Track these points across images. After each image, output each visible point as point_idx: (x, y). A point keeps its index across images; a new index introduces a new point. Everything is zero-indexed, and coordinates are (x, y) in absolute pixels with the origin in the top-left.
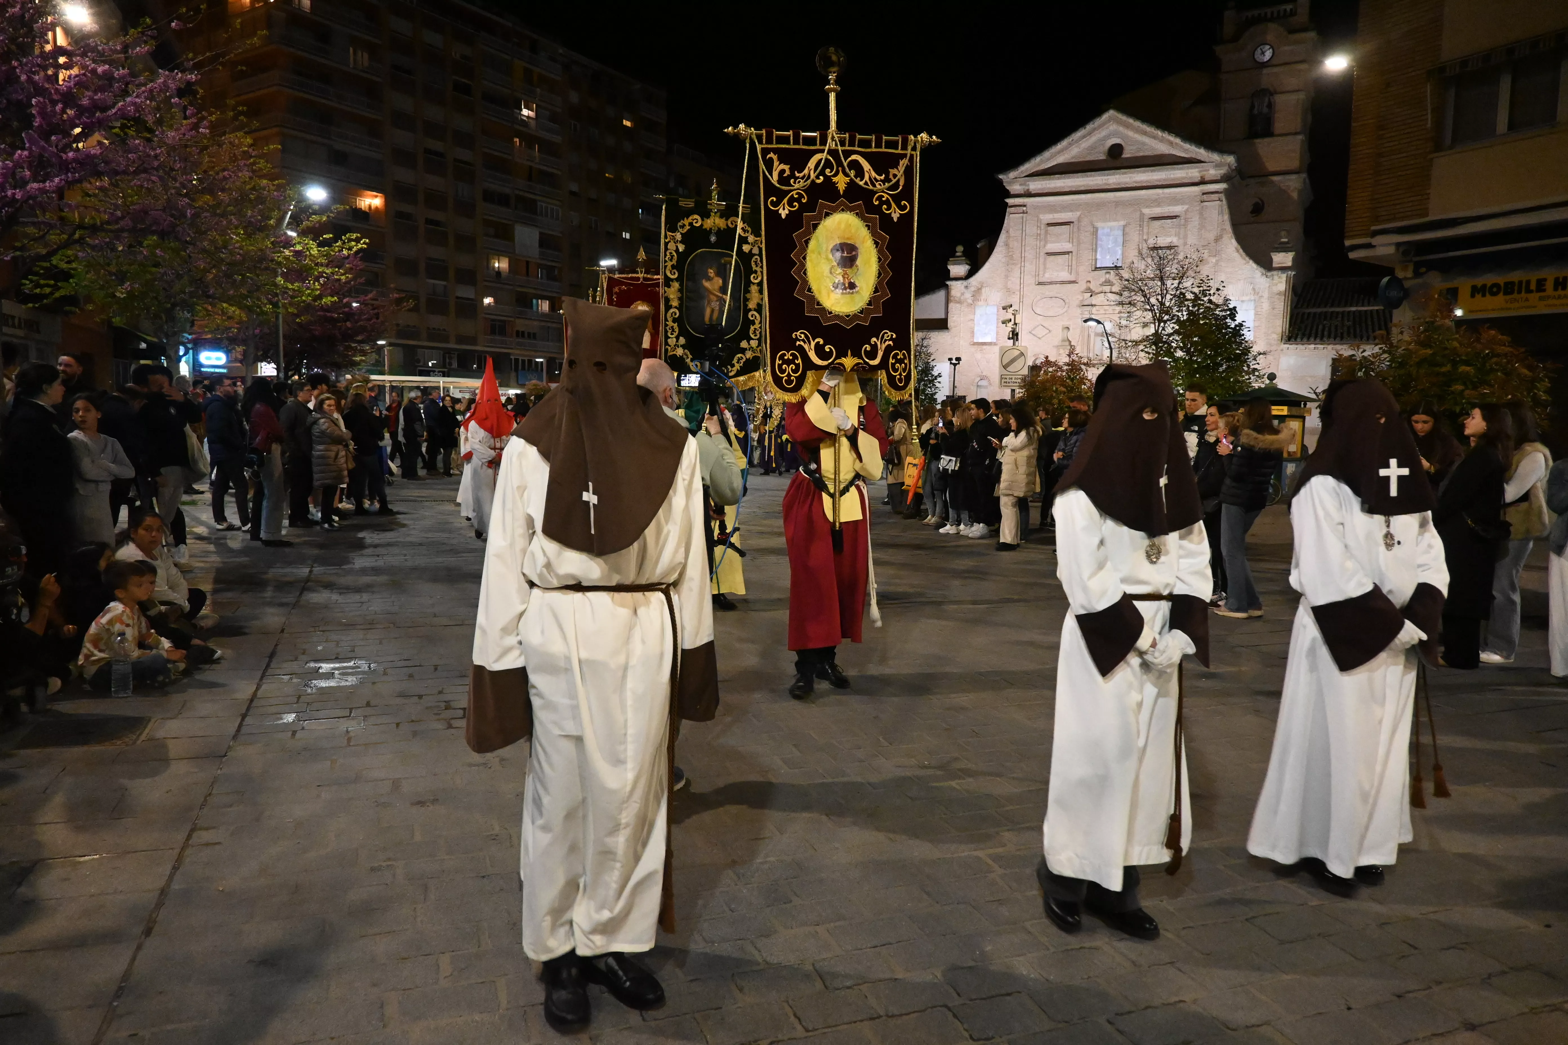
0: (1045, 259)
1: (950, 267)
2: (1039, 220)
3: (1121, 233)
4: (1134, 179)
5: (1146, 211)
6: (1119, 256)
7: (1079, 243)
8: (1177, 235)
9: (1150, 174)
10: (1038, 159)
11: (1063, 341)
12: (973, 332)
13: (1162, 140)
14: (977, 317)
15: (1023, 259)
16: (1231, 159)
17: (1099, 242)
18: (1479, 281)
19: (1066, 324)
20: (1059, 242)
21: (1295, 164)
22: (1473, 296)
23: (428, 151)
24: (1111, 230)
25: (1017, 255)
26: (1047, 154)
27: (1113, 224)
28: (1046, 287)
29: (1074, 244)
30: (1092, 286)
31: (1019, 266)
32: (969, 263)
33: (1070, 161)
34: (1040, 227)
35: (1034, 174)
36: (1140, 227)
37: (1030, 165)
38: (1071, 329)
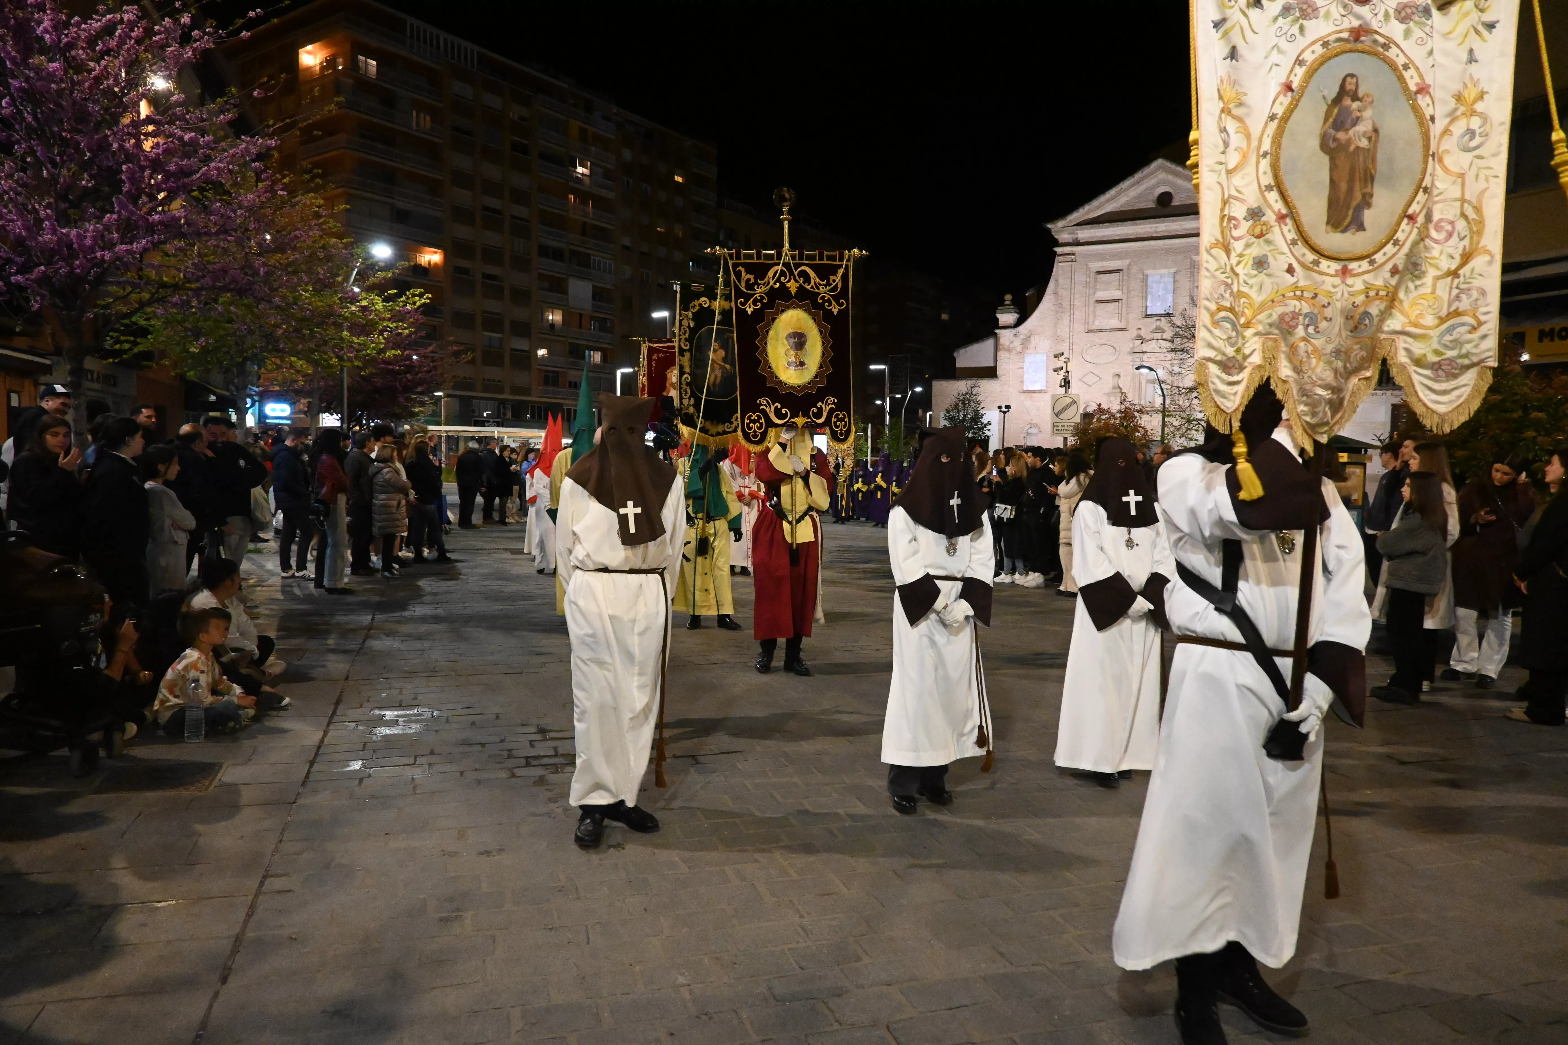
0: (1095, 307)
1: (999, 316)
2: (1088, 268)
3: (1171, 280)
4: (1183, 227)
6: (1170, 303)
7: (1129, 292)
10: (1087, 207)
11: (1114, 388)
12: (1022, 380)
14: (1026, 365)
15: (1072, 307)
17: (1149, 290)
18: (1547, 326)
19: (1117, 371)
20: (1109, 289)
22: (1541, 340)
23: (486, 208)
24: (1161, 276)
25: (1066, 304)
26: (1095, 203)
27: (1163, 271)
28: (1096, 334)
29: (1125, 291)
30: (1142, 333)
31: (1068, 314)
32: (1018, 312)
33: (1119, 210)
34: (1089, 275)
35: (1083, 223)
36: (1191, 273)
37: (1079, 214)
38: (1121, 376)
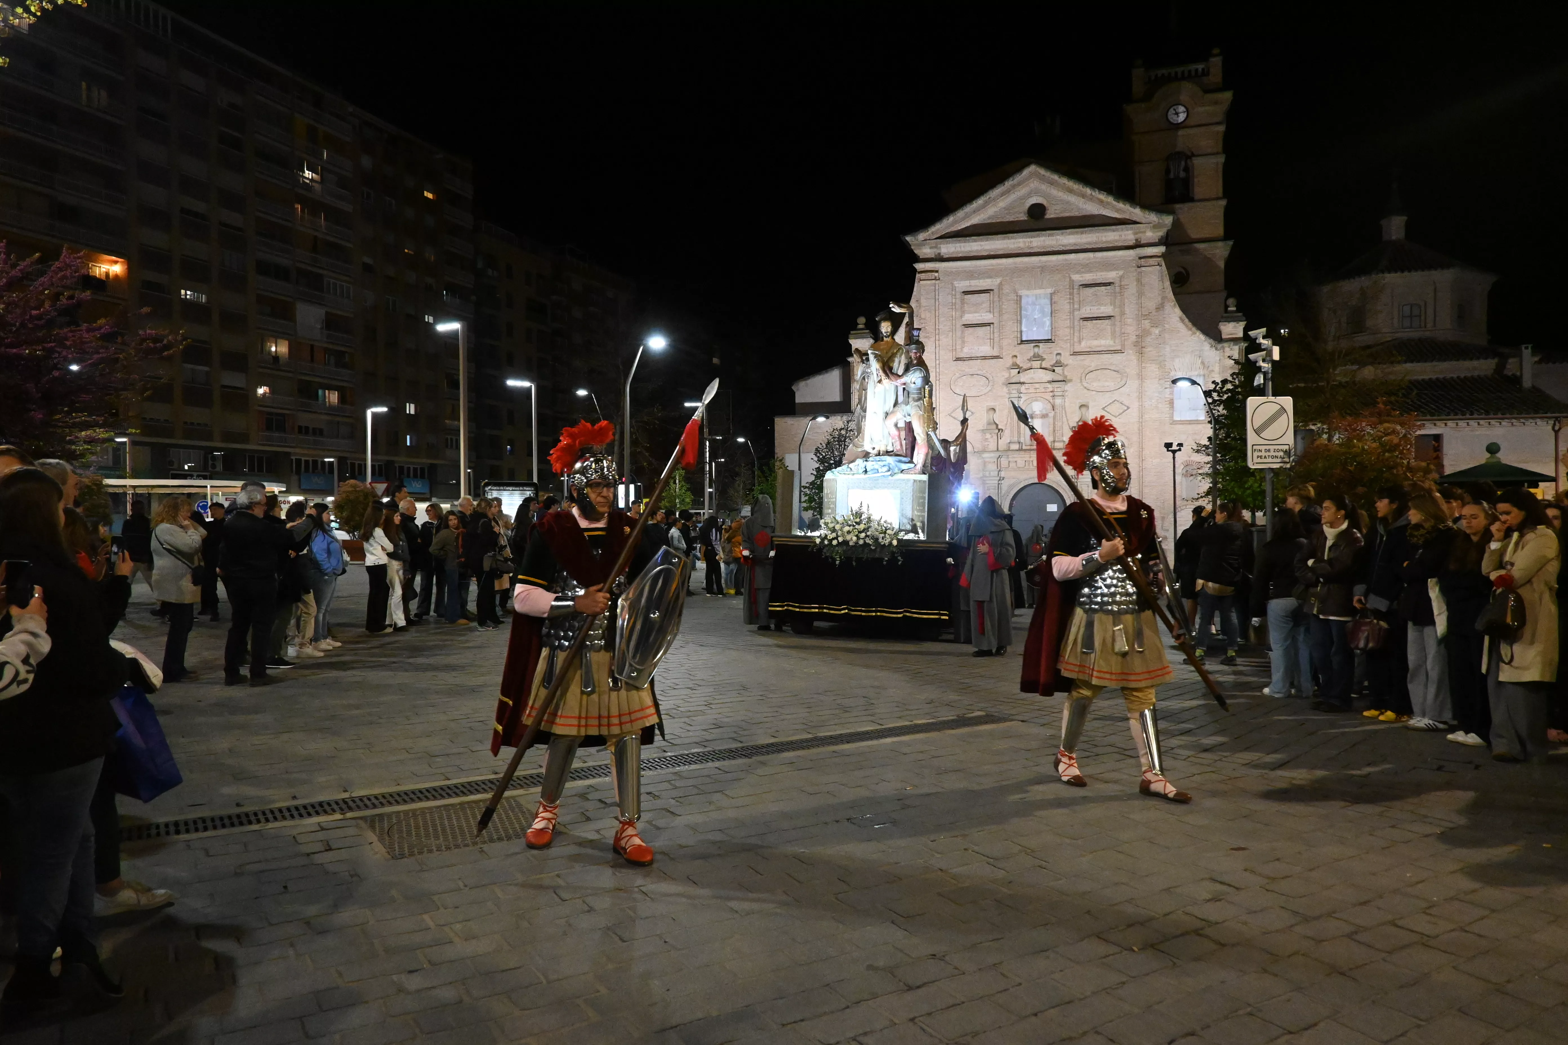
0: (963, 332)
1: (851, 341)
2: (954, 288)
3: (1048, 301)
4: (1060, 242)
5: (1077, 277)
6: (1047, 327)
7: (1001, 314)
8: (1113, 303)
9: (1079, 236)
10: (951, 218)
11: (989, 424)
13: (1091, 199)
15: (937, 331)
16: (1168, 220)
17: (1023, 312)
19: (992, 404)
20: (979, 312)
21: (1220, 231)
23: (185, 211)
24: (1036, 298)
25: (930, 328)
26: (960, 214)
27: (1038, 291)
28: (966, 362)
29: (996, 314)
30: (1019, 361)
31: (933, 339)
32: (873, 339)
33: (986, 222)
34: (955, 295)
35: (948, 235)
36: (1070, 294)
37: (942, 225)
38: (997, 410)
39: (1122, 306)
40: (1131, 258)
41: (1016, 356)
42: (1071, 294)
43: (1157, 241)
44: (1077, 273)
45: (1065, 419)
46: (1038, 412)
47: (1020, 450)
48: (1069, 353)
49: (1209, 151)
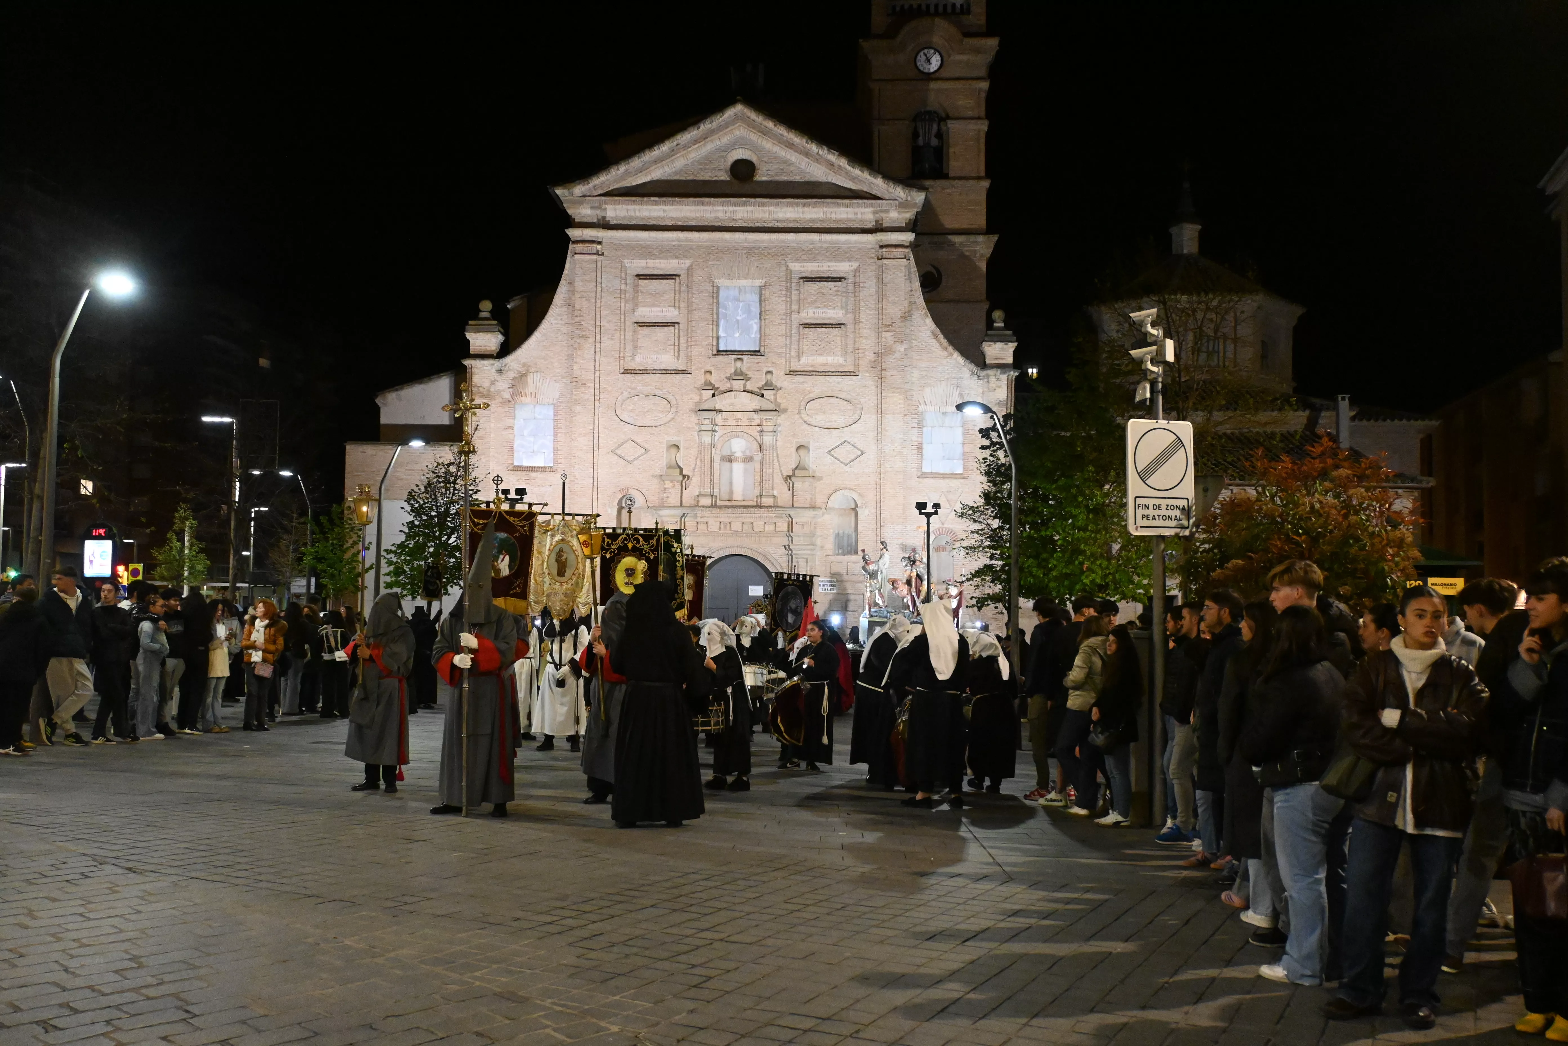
0: (634, 332)
1: (469, 336)
2: (623, 268)
3: (756, 298)
4: (774, 216)
5: (796, 267)
6: (754, 333)
7: (690, 311)
8: (844, 307)
9: (800, 209)
10: (622, 168)
11: (670, 467)
12: (511, 449)
13: (818, 159)
14: (518, 423)
15: (598, 329)
16: (919, 197)
17: (721, 310)
19: (674, 439)
20: (659, 305)
21: (982, 221)
24: (740, 291)
25: (588, 323)
26: (636, 162)
27: (743, 282)
28: (639, 377)
29: (683, 310)
30: (713, 379)
31: (591, 340)
32: (502, 334)
33: (672, 178)
34: (625, 280)
35: (615, 193)
36: (787, 290)
37: (609, 177)
38: (681, 449)
39: (856, 310)
40: (870, 246)
41: (710, 372)
42: (789, 289)
43: (904, 225)
44: (797, 260)
45: (776, 464)
46: (739, 454)
47: (714, 506)
48: (783, 373)
49: (970, 114)
